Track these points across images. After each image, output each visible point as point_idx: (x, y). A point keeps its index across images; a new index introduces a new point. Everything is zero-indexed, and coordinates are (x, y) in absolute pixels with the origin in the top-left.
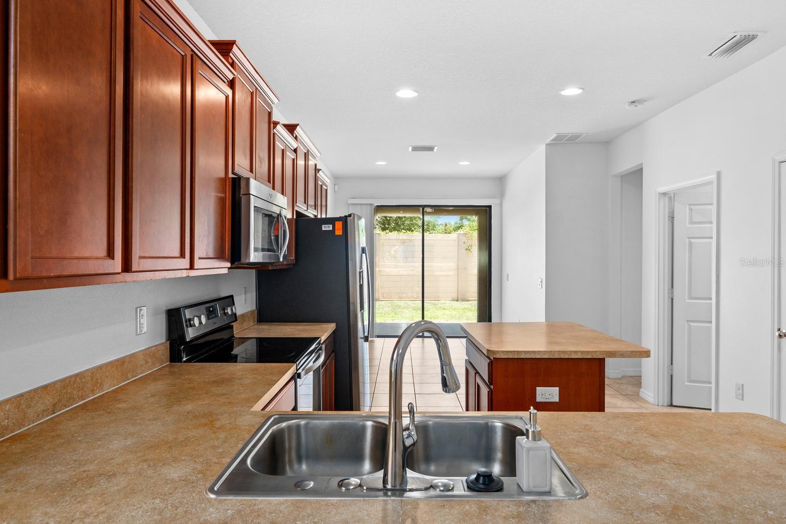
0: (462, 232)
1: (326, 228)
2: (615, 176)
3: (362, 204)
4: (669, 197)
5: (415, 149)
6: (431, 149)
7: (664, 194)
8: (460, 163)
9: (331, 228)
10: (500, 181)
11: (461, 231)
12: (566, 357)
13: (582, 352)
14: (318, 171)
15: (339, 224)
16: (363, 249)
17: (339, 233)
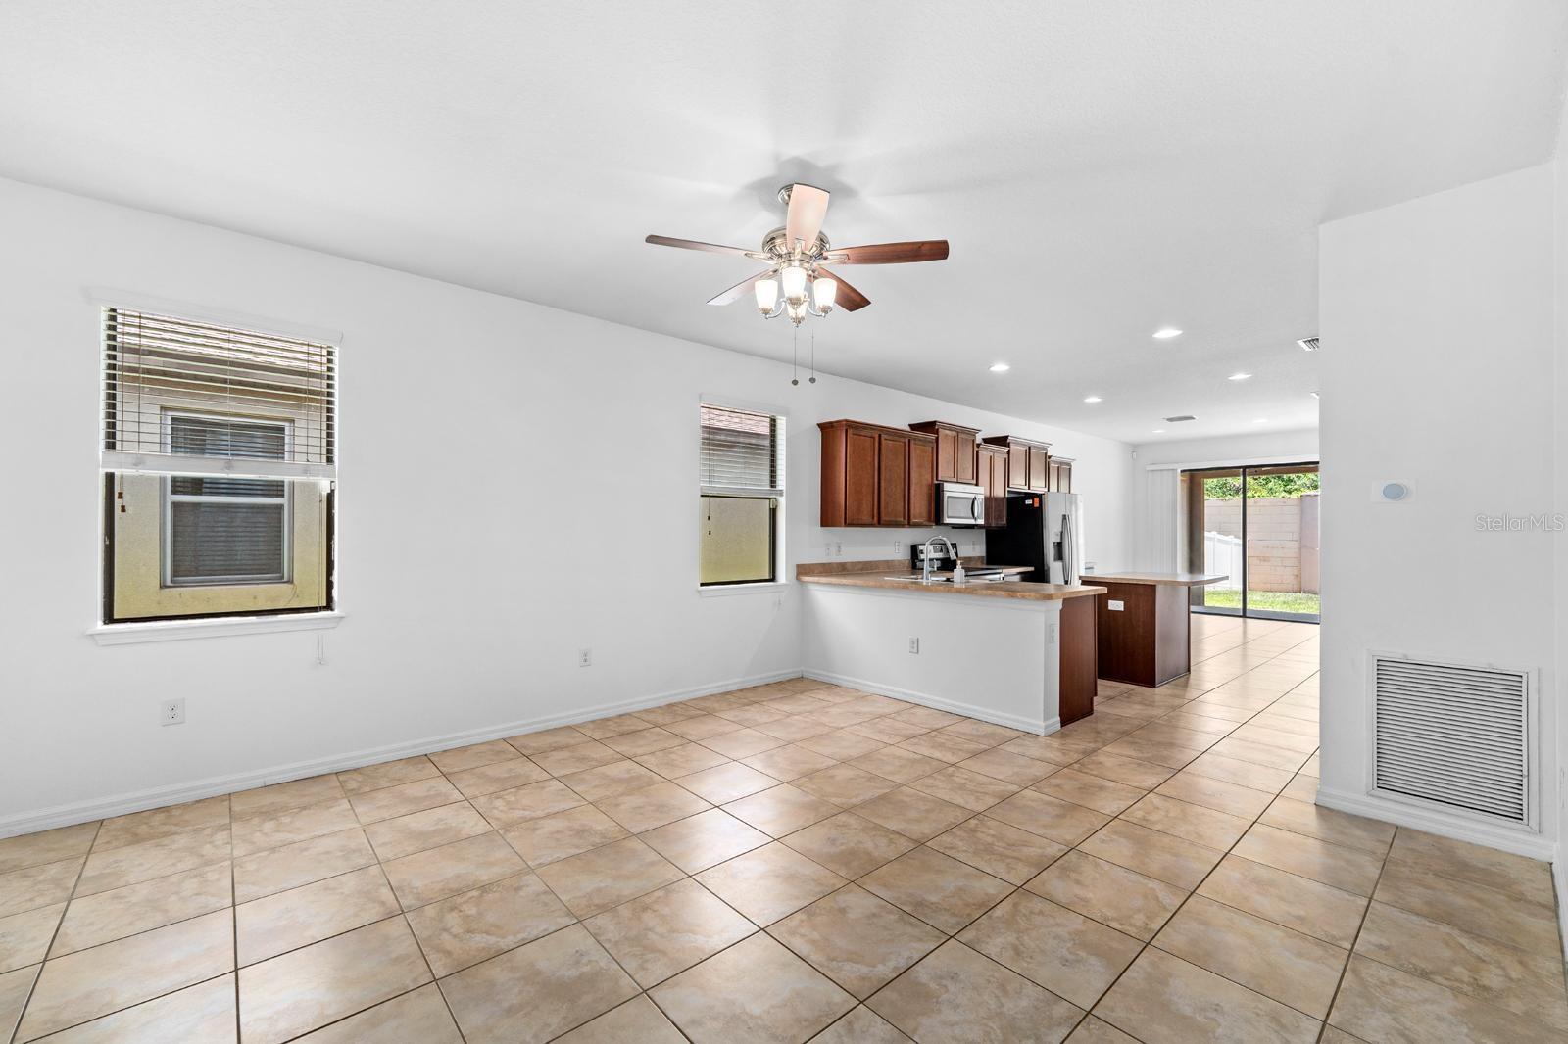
3: (1164, 469)
9: (1032, 502)
14: (1049, 457)
15: (1037, 500)
16: (1064, 516)
17: (1037, 505)
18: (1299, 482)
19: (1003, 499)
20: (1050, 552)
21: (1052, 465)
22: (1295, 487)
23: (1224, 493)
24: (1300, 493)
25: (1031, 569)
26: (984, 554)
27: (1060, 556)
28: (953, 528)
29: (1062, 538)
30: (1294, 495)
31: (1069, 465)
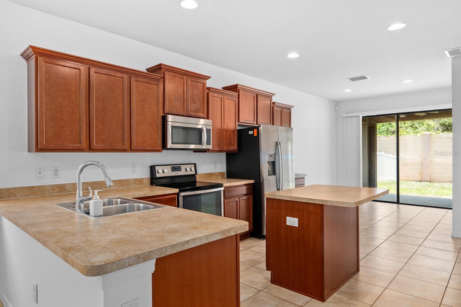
1: (251, 132)
3: (352, 116)
8: (404, 82)
9: (252, 133)
12: (299, 201)
13: (308, 199)
14: (274, 103)
15: (256, 130)
16: (277, 143)
17: (255, 135)
18: (420, 129)
19: (234, 131)
20: (265, 168)
21: (275, 109)
22: (419, 131)
23: (387, 134)
24: (422, 133)
25: (252, 181)
26: (225, 170)
27: (273, 171)
28: (194, 152)
29: (275, 159)
30: (418, 134)
31: (290, 109)
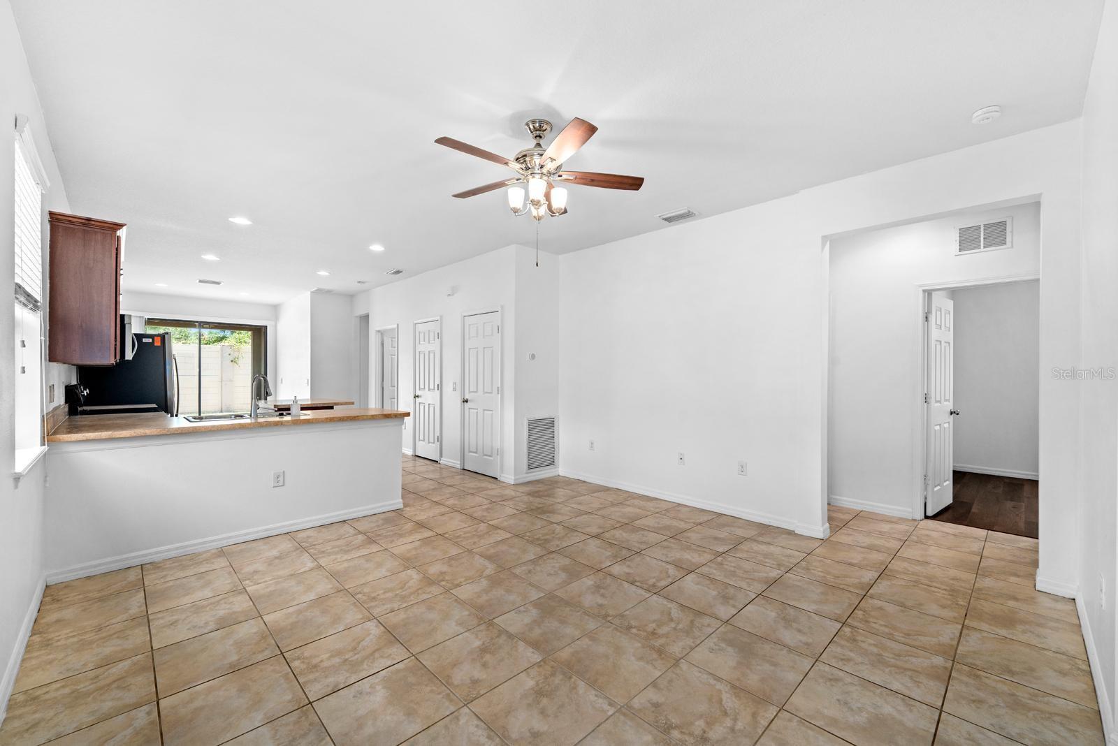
0: (226, 344)
1: (147, 340)
2: (357, 317)
4: (381, 333)
5: (200, 281)
6: (218, 283)
7: (379, 331)
10: (275, 309)
11: (224, 343)
